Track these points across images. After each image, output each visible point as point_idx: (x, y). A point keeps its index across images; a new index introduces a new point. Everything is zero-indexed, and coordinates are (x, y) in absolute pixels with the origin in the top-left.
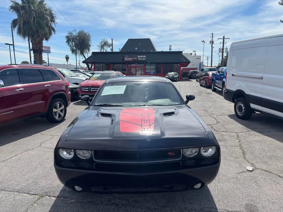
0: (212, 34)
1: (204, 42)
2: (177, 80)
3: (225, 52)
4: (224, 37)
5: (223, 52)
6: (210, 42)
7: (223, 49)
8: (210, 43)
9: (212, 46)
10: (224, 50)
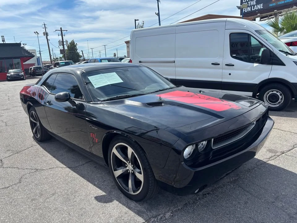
0: (45, 25)
1: (37, 33)
2: (24, 79)
3: (66, 45)
4: (61, 28)
5: (63, 45)
6: (44, 33)
7: (63, 42)
8: (44, 35)
9: (47, 38)
10: (65, 43)
